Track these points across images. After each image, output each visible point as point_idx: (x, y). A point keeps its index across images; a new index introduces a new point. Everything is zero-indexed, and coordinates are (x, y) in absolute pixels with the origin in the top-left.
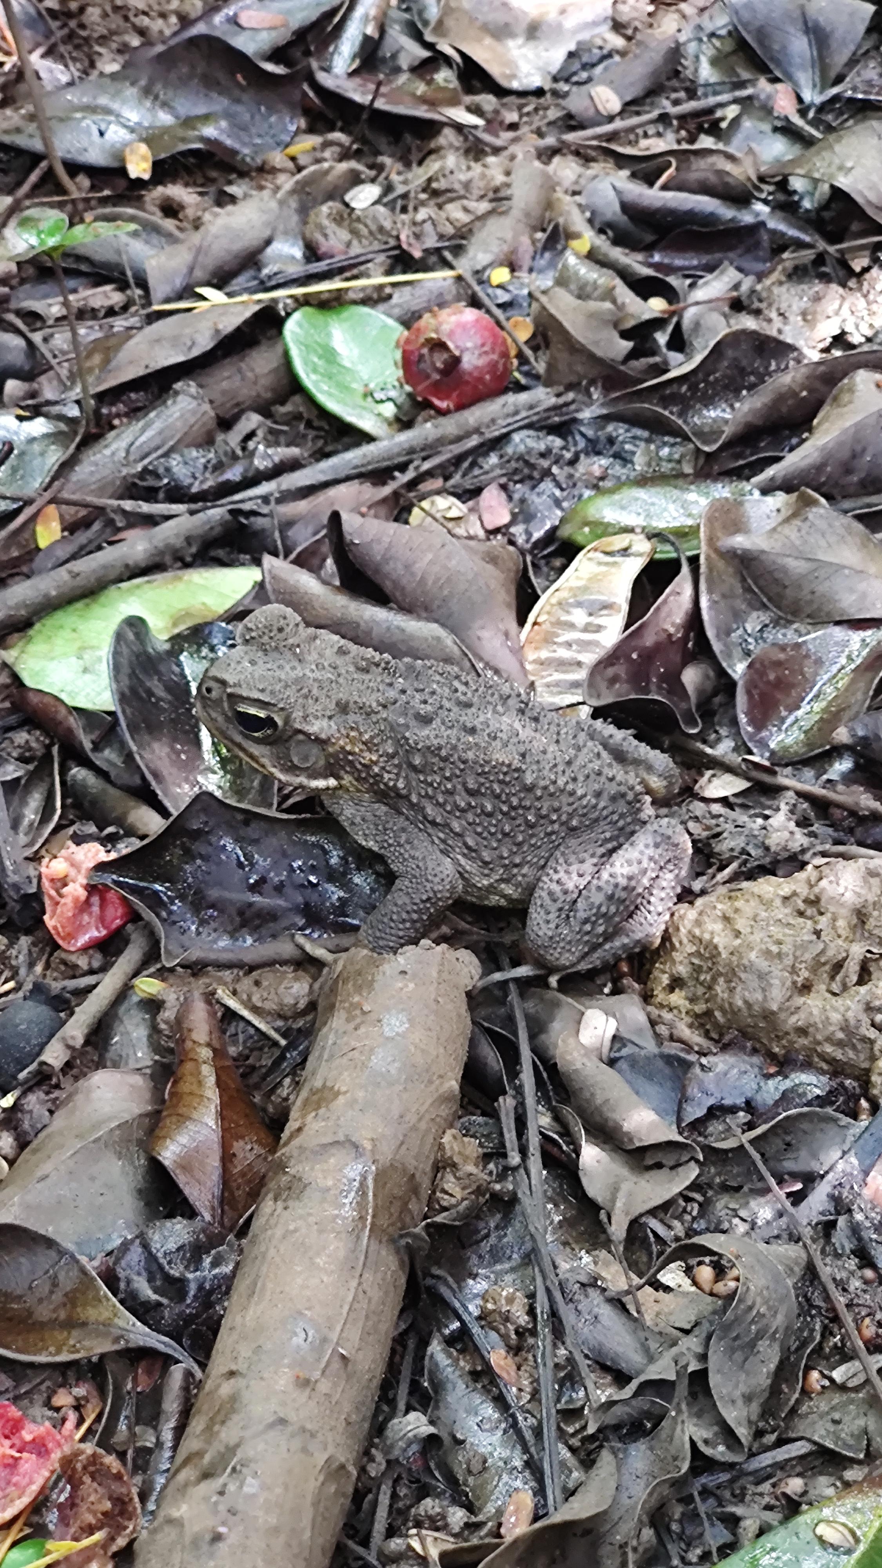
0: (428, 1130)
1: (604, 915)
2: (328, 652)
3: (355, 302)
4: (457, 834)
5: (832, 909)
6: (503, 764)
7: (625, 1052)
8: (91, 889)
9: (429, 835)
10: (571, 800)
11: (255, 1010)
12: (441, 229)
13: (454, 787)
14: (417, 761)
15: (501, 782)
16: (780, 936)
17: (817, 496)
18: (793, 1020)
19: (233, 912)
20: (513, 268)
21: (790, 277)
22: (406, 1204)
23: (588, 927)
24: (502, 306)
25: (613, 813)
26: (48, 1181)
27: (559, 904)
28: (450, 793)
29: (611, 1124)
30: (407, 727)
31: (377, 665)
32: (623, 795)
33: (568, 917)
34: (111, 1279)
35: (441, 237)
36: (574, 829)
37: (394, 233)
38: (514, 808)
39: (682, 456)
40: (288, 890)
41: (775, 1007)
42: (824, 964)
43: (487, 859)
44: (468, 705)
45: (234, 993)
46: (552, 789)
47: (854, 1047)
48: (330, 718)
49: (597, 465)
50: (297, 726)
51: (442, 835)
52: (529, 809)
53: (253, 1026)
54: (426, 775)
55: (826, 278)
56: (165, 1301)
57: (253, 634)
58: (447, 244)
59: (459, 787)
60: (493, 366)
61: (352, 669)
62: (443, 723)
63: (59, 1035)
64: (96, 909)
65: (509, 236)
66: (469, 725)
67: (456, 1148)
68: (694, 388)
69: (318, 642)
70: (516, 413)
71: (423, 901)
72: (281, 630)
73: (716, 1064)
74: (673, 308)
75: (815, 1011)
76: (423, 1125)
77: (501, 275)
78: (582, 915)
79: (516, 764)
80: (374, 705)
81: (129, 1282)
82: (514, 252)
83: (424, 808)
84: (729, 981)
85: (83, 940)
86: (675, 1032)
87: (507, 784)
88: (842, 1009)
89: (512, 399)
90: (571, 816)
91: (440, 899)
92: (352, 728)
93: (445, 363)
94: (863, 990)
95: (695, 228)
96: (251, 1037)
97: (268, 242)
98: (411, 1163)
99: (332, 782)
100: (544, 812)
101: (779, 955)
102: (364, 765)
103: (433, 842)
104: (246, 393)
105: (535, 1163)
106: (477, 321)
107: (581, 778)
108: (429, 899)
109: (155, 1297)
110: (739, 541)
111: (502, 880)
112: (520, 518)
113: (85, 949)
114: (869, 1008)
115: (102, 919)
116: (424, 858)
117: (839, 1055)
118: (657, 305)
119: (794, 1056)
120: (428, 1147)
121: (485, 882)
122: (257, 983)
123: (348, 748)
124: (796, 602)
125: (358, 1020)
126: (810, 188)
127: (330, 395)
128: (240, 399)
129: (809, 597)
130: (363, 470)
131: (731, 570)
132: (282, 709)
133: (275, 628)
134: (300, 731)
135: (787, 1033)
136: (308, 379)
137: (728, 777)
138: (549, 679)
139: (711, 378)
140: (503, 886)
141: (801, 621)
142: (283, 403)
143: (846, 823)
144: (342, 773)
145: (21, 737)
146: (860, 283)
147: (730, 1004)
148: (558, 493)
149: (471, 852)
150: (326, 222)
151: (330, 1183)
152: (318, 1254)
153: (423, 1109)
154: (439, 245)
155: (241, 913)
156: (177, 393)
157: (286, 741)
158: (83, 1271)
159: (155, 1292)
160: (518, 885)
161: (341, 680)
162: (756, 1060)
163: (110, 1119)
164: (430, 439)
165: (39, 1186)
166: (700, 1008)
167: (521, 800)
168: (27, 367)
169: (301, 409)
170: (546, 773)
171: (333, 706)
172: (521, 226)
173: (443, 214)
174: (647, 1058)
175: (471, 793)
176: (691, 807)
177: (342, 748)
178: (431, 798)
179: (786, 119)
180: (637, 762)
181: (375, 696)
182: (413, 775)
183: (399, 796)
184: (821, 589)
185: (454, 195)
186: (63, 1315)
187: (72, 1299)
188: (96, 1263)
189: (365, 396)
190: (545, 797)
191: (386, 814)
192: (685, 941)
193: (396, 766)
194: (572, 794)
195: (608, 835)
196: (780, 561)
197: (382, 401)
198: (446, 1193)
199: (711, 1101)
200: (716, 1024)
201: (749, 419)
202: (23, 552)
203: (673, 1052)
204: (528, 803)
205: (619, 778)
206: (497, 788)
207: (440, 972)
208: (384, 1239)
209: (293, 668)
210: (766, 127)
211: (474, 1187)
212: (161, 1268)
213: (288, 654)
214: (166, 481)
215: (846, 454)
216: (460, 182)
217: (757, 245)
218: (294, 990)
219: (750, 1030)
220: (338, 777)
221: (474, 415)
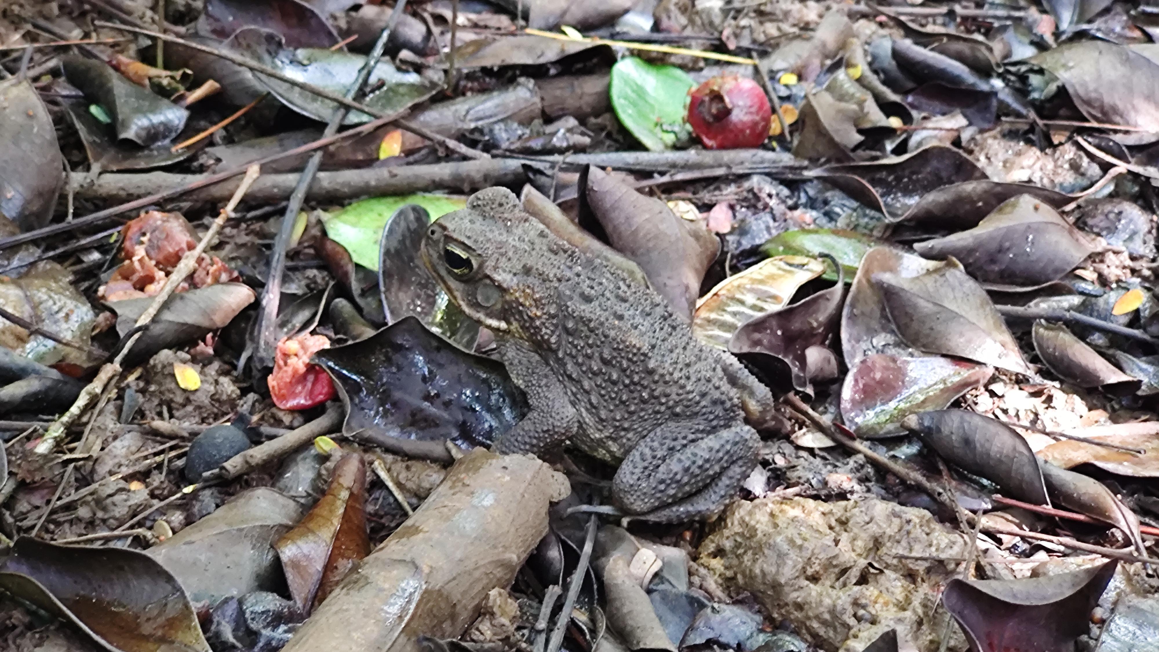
0: (479, 580)
1: (678, 482)
2: (532, 233)
3: (674, 65)
4: (585, 390)
5: (855, 530)
6: (634, 346)
7: (661, 587)
8: (311, 368)
9: (565, 387)
10: (681, 391)
11: (400, 485)
12: (755, 35)
13: (593, 353)
14: (570, 325)
15: (630, 360)
16: (808, 536)
17: (958, 262)
18: (795, 595)
19: (408, 412)
20: (800, 78)
21: (1004, 136)
22: (442, 622)
23: (662, 487)
24: (781, 98)
25: (711, 413)
26: (192, 546)
27: (646, 464)
28: (589, 357)
29: (628, 628)
30: (571, 298)
31: (565, 252)
32: (723, 403)
33: (650, 475)
34: (206, 621)
35: (754, 41)
36: (677, 415)
37: (720, 29)
38: (635, 384)
39: (874, 227)
40: (453, 407)
41: (783, 581)
42: (835, 566)
43: (603, 417)
44: (624, 300)
45: (389, 470)
46: (667, 378)
47: (835, 629)
48: (515, 274)
49: (809, 215)
50: (488, 272)
51: (574, 390)
52: (645, 388)
53: (393, 496)
54: (575, 339)
55: (1030, 142)
56: (239, 645)
57: (480, 203)
58: (756, 47)
59: (597, 354)
60: (755, 124)
61: (545, 248)
62: (600, 305)
63: (242, 453)
64: (309, 385)
65: (805, 55)
66: (619, 313)
67: (498, 602)
68: (899, 179)
69: (527, 224)
70: (762, 162)
71: (544, 432)
72: (501, 205)
73: (724, 611)
74: (905, 127)
75: (814, 593)
76: (477, 574)
77: (791, 79)
78: (660, 476)
79: (645, 349)
80: (551, 275)
81: (219, 624)
82: (805, 66)
83: (565, 364)
84: (755, 554)
85: (292, 403)
86: (704, 583)
87: (635, 363)
88: (834, 597)
89: (762, 154)
90: (677, 403)
91: (556, 433)
92: (529, 287)
93: (718, 110)
94: (857, 588)
95: (943, 83)
96: (390, 504)
97: (626, 11)
98: (456, 597)
99: (503, 325)
100: (656, 393)
101: (800, 547)
102: (529, 317)
103: (566, 393)
104: (571, 103)
105: (557, 637)
106: (752, 89)
107: (693, 379)
108: (548, 431)
109: (231, 639)
110: (887, 278)
111: (609, 438)
112: (737, 231)
113: (292, 411)
114: (856, 603)
115: (311, 393)
116: (553, 400)
117: (822, 632)
118: (895, 122)
119: (787, 623)
120: (476, 591)
121: (597, 436)
122: (408, 468)
123: (521, 300)
124: (917, 333)
125: (457, 489)
126: (1042, 85)
127: (630, 116)
128: (566, 106)
129: (928, 331)
130: (633, 167)
131: (875, 298)
132: (480, 255)
133: (497, 203)
134: (488, 277)
135: (787, 604)
136: (618, 102)
137: (819, 435)
138: (710, 333)
139: (914, 177)
140: (610, 443)
141: (917, 348)
142: (597, 116)
143: (896, 489)
144: (512, 319)
145: (312, 273)
146: (1054, 152)
147: (751, 570)
148: (771, 223)
149: (593, 408)
150: (672, 8)
151: (387, 586)
152: (356, 630)
153: (481, 563)
154: (751, 46)
155: (413, 415)
156: (519, 84)
157: (477, 282)
158: (187, 606)
159: (235, 637)
160: (622, 445)
161: (534, 253)
162: (759, 618)
163: (257, 520)
164: (690, 162)
165: (184, 547)
166: (729, 574)
167: (642, 378)
168: (421, 46)
169: (608, 123)
170: (667, 365)
171: (520, 267)
172: (816, 52)
173: (762, 29)
174: (676, 595)
175: (605, 362)
176: (782, 446)
177: (517, 298)
178: (573, 357)
179: (1042, 37)
180: (744, 387)
181: (555, 270)
182: (564, 336)
183: (550, 349)
184: (939, 327)
185: (774, 17)
186: (160, 633)
187: (171, 624)
188: (199, 605)
189: (656, 124)
190: (661, 383)
191: (537, 361)
192: (736, 523)
193: (553, 324)
194: (683, 387)
195: (701, 427)
196: (914, 299)
197: (667, 132)
198: (480, 631)
199: (711, 635)
200: (737, 584)
201: (931, 207)
202: (366, 157)
203: (696, 595)
204: (645, 383)
205: (723, 389)
206: (625, 364)
207: (534, 477)
208: (413, 639)
209: (500, 234)
210: (1027, 40)
211: (503, 636)
212: (245, 620)
213: (500, 223)
214: (487, 138)
215: (994, 246)
216: (781, 10)
217: (987, 108)
218: (431, 479)
219: (760, 595)
220: (508, 323)
221: (728, 155)
